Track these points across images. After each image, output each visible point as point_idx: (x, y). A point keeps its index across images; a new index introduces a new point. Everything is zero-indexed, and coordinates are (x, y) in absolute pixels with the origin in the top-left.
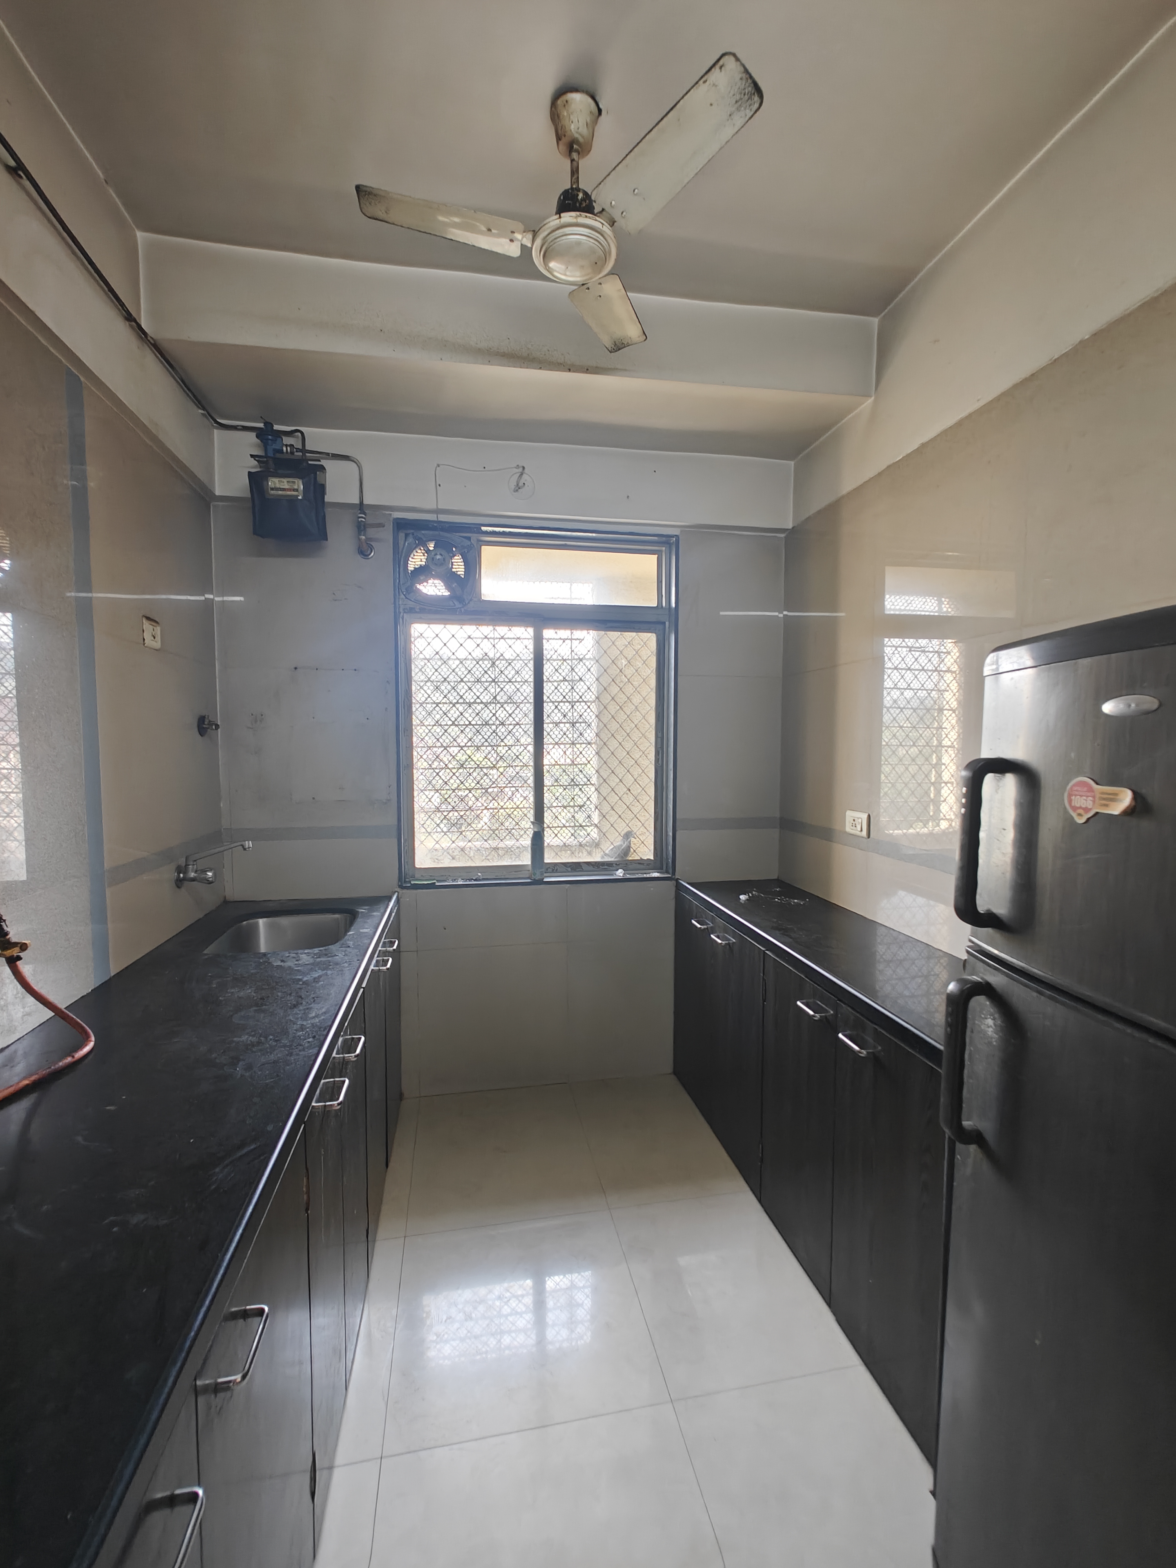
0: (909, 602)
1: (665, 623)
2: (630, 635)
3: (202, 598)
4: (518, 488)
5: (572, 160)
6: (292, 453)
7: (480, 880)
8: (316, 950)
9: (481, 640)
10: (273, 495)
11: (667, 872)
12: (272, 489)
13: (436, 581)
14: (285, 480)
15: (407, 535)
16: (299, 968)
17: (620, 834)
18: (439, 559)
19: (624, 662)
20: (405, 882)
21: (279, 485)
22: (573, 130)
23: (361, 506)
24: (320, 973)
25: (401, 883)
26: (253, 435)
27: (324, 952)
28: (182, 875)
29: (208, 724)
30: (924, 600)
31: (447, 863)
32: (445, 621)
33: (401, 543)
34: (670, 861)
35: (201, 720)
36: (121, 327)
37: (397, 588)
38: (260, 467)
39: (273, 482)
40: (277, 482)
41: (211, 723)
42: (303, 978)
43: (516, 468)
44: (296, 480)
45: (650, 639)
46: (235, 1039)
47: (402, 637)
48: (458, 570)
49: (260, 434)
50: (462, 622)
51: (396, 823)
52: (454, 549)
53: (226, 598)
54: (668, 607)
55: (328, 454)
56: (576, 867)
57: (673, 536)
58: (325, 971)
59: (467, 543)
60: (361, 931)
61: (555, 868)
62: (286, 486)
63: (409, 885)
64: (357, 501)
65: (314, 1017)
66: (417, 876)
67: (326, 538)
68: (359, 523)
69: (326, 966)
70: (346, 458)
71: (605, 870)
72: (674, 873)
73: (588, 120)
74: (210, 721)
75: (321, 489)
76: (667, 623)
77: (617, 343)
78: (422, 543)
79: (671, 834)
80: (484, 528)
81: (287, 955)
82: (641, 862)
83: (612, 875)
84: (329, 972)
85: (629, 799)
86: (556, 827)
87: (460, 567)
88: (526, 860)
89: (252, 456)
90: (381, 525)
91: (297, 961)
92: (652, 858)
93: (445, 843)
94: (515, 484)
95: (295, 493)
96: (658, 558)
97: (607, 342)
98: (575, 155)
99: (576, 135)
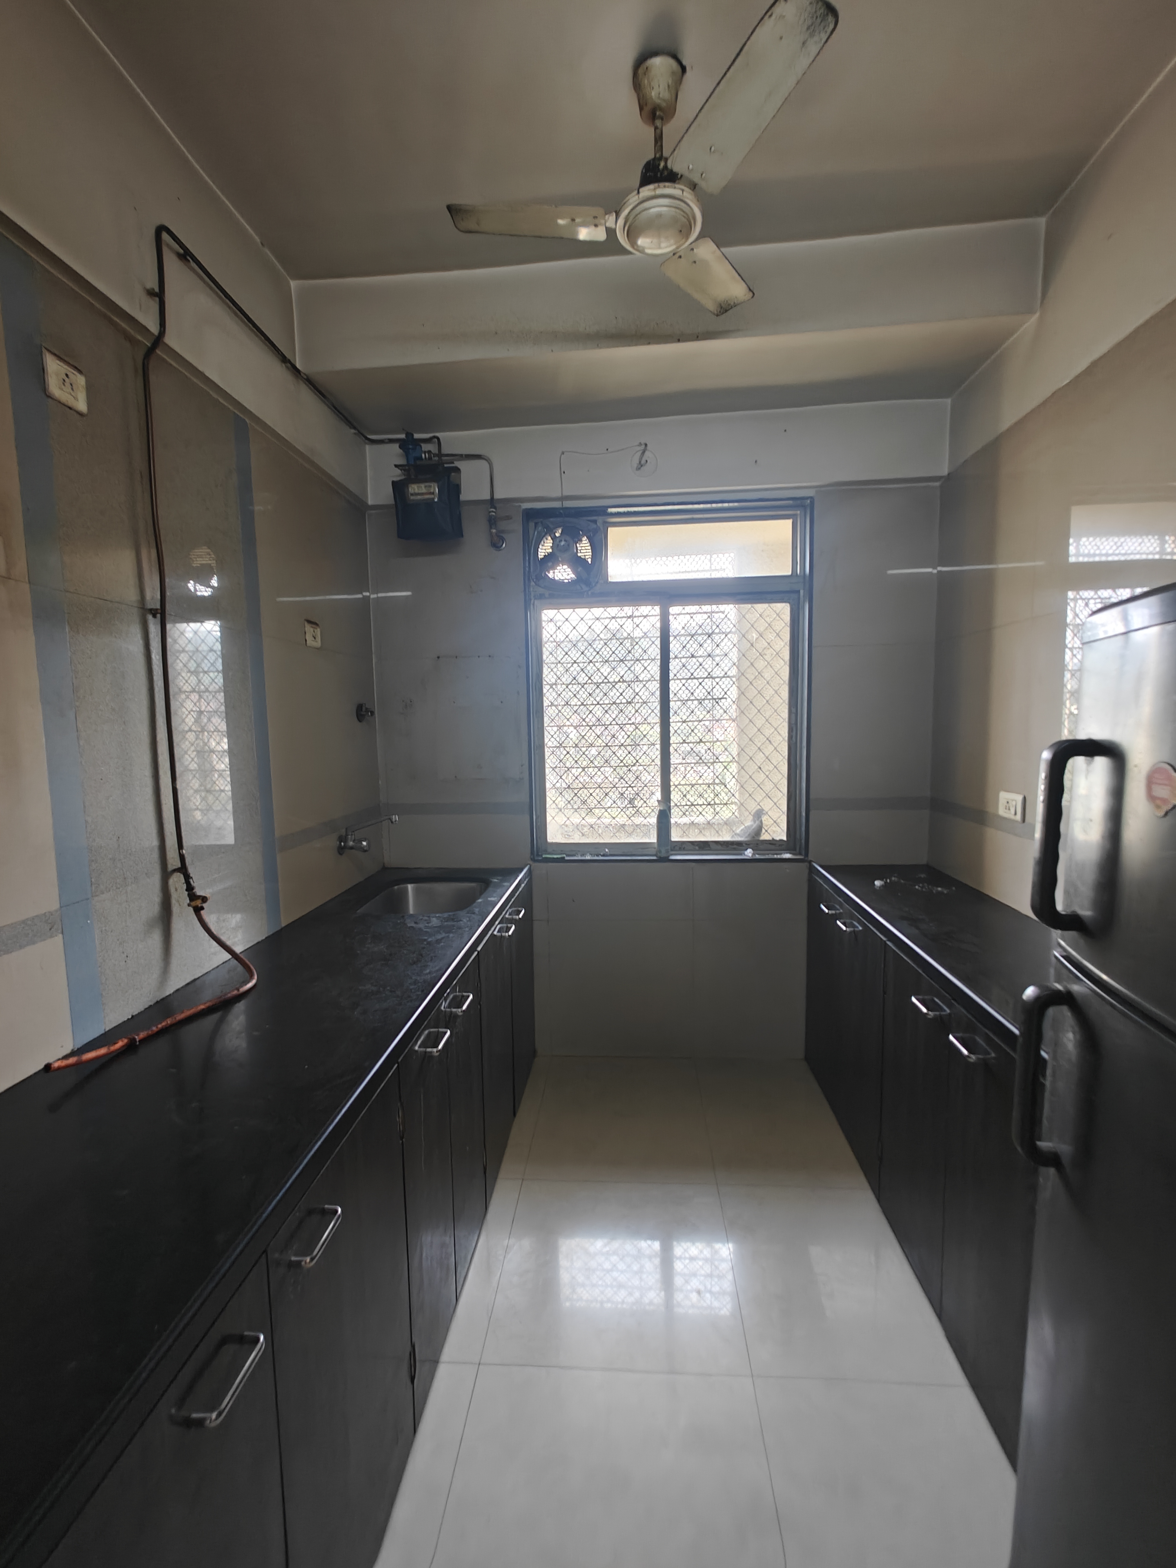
0: (1119, 544)
1: (799, 592)
2: (761, 607)
3: (360, 596)
4: (640, 466)
5: (656, 128)
6: (430, 458)
7: (607, 856)
8: (446, 915)
9: (609, 620)
10: (413, 500)
11: (800, 854)
12: (412, 495)
13: (565, 567)
14: (423, 485)
15: (536, 524)
16: (427, 930)
17: (750, 813)
18: (564, 545)
19: (755, 635)
20: (538, 855)
21: (418, 490)
22: (653, 98)
23: (492, 502)
24: (444, 935)
25: (534, 857)
26: (396, 446)
27: (452, 917)
28: (342, 844)
29: (365, 712)
30: (1140, 540)
31: (577, 839)
32: (574, 606)
33: (531, 532)
34: (803, 841)
35: (360, 707)
36: (279, 370)
37: (527, 577)
38: (405, 475)
39: (414, 488)
40: (416, 488)
41: (367, 710)
42: (428, 939)
43: (638, 446)
44: (432, 484)
45: (784, 610)
46: (360, 988)
47: (533, 622)
48: (585, 554)
49: (403, 444)
50: (589, 605)
51: (528, 800)
52: (581, 533)
53: (380, 595)
54: (802, 573)
55: (461, 455)
56: (704, 846)
57: (807, 498)
58: (447, 935)
59: (594, 526)
60: (489, 899)
61: (682, 846)
62: (424, 490)
63: (540, 858)
64: (486, 496)
65: (427, 974)
66: (550, 850)
67: (461, 534)
68: (490, 517)
69: (449, 930)
70: (478, 457)
71: (735, 849)
72: (807, 855)
73: (670, 84)
74: (366, 709)
75: (457, 489)
76: (802, 592)
77: (722, 305)
78: (550, 532)
79: (804, 814)
80: (611, 510)
81: (421, 918)
82: (773, 842)
83: (741, 854)
84: (451, 935)
85: (759, 777)
86: (684, 806)
87: (588, 551)
88: (653, 839)
89: (396, 466)
90: (508, 518)
91: (428, 923)
92: (785, 838)
93: (576, 819)
94: (638, 462)
95: (433, 496)
96: (793, 523)
97: (711, 306)
98: (658, 123)
99: (658, 101)
